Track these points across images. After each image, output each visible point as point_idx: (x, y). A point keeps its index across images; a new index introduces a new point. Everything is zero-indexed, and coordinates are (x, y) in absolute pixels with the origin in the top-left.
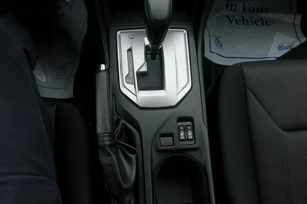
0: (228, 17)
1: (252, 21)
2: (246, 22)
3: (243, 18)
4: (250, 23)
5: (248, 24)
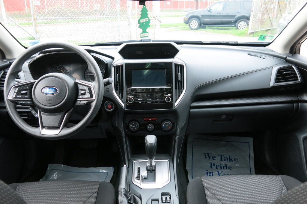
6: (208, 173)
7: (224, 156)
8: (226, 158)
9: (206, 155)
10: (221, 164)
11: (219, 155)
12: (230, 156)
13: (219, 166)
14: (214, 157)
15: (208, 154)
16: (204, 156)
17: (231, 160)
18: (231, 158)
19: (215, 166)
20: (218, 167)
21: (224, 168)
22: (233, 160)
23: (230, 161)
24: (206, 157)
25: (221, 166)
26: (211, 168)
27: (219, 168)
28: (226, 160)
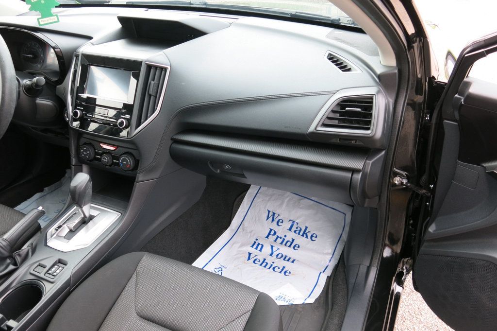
0: (250, 254)
1: (272, 265)
2: (264, 264)
3: (265, 260)
4: (268, 266)
5: (265, 267)
6: (256, 244)
7: (297, 223)
8: (299, 229)
9: (271, 214)
10: (285, 236)
11: (290, 220)
12: (306, 228)
13: (281, 238)
14: (281, 221)
15: (274, 214)
16: (267, 215)
17: (305, 235)
18: (307, 232)
19: (275, 237)
20: (279, 238)
21: (285, 245)
22: (309, 235)
23: (303, 235)
24: (268, 218)
25: (284, 239)
26: (267, 237)
27: (279, 241)
28: (297, 232)
